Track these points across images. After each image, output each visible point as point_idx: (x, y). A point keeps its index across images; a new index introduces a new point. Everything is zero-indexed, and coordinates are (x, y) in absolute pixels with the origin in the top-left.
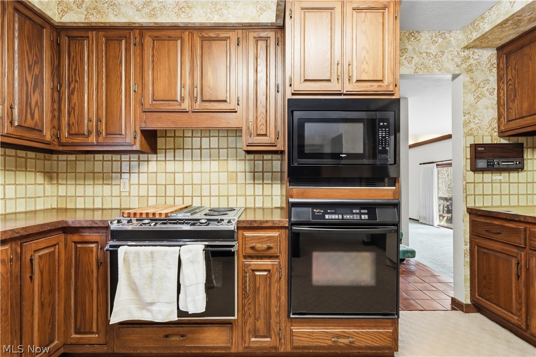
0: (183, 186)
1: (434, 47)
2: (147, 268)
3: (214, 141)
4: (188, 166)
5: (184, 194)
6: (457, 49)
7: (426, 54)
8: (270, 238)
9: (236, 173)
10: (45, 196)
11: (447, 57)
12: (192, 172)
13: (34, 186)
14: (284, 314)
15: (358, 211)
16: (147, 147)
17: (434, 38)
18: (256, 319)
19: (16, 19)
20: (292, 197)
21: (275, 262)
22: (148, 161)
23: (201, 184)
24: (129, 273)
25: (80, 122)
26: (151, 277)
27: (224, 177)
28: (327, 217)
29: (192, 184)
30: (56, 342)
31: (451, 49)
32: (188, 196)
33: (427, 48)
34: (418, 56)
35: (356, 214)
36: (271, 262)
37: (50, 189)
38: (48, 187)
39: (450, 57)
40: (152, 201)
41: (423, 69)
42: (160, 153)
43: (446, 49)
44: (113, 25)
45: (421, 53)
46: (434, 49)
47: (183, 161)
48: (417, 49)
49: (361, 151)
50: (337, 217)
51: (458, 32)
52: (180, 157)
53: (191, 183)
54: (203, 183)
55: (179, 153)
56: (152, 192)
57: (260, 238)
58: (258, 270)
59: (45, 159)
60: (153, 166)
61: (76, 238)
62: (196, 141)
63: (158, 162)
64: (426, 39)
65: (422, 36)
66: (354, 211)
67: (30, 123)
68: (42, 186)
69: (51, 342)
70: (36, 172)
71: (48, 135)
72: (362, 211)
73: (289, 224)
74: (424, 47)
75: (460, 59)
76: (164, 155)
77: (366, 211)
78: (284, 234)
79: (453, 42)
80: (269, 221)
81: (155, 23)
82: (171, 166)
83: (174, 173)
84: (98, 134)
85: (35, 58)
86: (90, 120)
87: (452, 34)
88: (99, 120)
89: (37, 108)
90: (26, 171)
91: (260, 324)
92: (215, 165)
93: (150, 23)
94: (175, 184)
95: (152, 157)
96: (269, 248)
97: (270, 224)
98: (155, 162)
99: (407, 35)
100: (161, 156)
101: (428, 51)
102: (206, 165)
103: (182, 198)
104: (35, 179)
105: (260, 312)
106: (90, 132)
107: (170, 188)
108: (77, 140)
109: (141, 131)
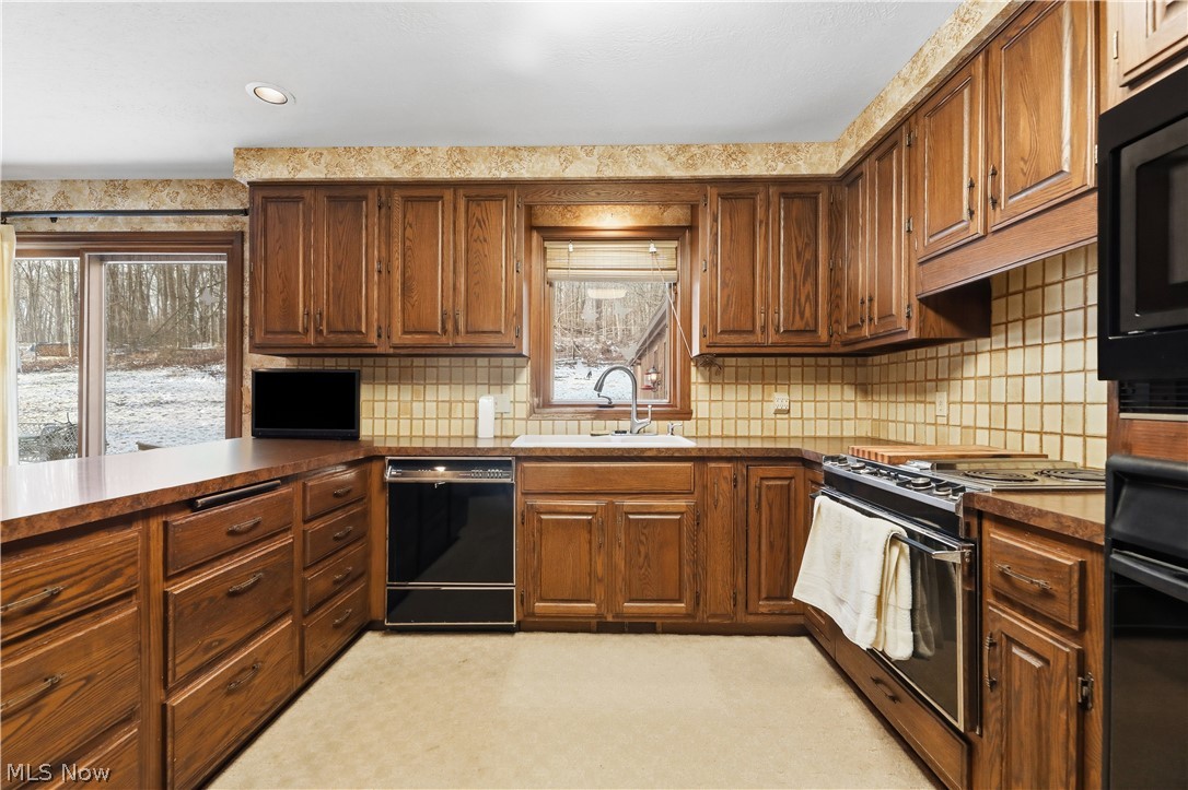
0: (1042, 408)
4: (1053, 357)
5: (1042, 428)
8: (1049, 567)
10: (856, 418)
12: (1062, 372)
13: (839, 404)
19: (782, 205)
22: (976, 353)
23: (1084, 404)
29: (1063, 403)
32: (1051, 433)
36: (1052, 638)
37: (864, 408)
38: (861, 405)
40: (983, 438)
42: (997, 334)
44: (884, 133)
47: (1043, 345)
52: (1035, 337)
53: (1059, 400)
54: (1088, 401)
55: (1033, 326)
57: (1022, 556)
58: (1021, 646)
59: (857, 365)
60: (983, 365)
63: (994, 355)
67: (799, 325)
68: (853, 404)
70: (842, 384)
71: (823, 334)
73: (1106, 540)
76: (1003, 336)
78: (1095, 566)
80: (1047, 513)
81: (928, 85)
82: (1016, 361)
83: (1023, 376)
84: (871, 319)
85: (806, 240)
86: (862, 302)
88: (871, 299)
89: (808, 305)
90: (829, 382)
93: (921, 91)
94: (1023, 403)
95: (984, 343)
96: (1046, 594)
98: (988, 354)
100: (997, 341)
103: (1038, 436)
104: (842, 394)
105: (1021, 764)
106: (863, 321)
107: (1015, 411)
108: (854, 335)
109: (920, 300)
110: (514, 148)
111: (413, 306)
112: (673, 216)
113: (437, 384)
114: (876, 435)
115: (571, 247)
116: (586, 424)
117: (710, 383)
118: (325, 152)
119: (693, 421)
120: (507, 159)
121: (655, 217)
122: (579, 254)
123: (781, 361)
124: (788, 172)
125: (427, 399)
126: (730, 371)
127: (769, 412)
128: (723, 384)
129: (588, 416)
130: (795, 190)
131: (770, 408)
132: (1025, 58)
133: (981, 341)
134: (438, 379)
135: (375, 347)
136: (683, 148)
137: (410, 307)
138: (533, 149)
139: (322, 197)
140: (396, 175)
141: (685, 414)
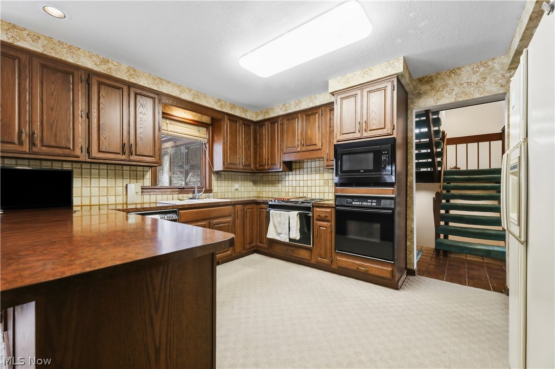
0: (303, 187)
1: (475, 76)
2: (279, 219)
3: (317, 163)
4: (305, 177)
6: (501, 72)
7: (466, 84)
8: (327, 212)
9: (328, 180)
10: (252, 191)
11: (490, 81)
12: (307, 180)
13: (249, 187)
14: (333, 250)
15: (371, 201)
16: (286, 169)
17: (475, 69)
18: (321, 249)
19: (244, 127)
20: (337, 193)
21: (329, 224)
22: (289, 175)
24: (273, 220)
25: (262, 160)
26: (280, 223)
27: (322, 182)
28: (353, 203)
30: (253, 244)
31: (494, 74)
32: (305, 192)
33: (468, 79)
34: (458, 87)
35: (370, 202)
36: (327, 223)
37: (254, 188)
38: (254, 187)
39: (493, 81)
40: (290, 194)
41: (463, 96)
42: (294, 171)
43: (488, 75)
45: (461, 84)
46: (475, 78)
47: (303, 174)
48: (457, 82)
49: (372, 168)
50: (359, 203)
51: (502, 57)
52: (302, 172)
53: (307, 186)
54: (312, 186)
55: (301, 170)
56: (290, 190)
57: (322, 211)
58: (321, 227)
59: (253, 176)
61: (259, 206)
62: (309, 163)
64: (467, 71)
65: (462, 71)
66: (369, 201)
67: (247, 163)
68: (252, 187)
69: (252, 243)
70: (250, 181)
71: (252, 167)
72: (373, 201)
73: (335, 206)
74: (465, 78)
75: (504, 80)
77: (375, 201)
78: (333, 210)
79: (497, 66)
80: (326, 203)
82: (298, 177)
83: (299, 181)
84: (268, 164)
86: (265, 159)
87: (496, 61)
88: (268, 159)
89: (249, 157)
90: (247, 181)
91: (322, 252)
92: (318, 176)
94: (299, 186)
95: (290, 173)
96: (326, 217)
97: (326, 205)
99: (448, 73)
101: (469, 81)
102: (314, 176)
104: (250, 184)
105: (322, 247)
106: (265, 164)
107: (298, 188)
108: (262, 168)
109: (283, 162)
110: (160, 79)
111: (105, 139)
112: (206, 119)
113: (99, 178)
114: (259, 196)
115: (168, 122)
116: (176, 196)
117: (217, 180)
118: (42, 38)
119: (212, 194)
120: (156, 82)
121: (200, 118)
122: (171, 125)
123: (236, 173)
124: (245, 117)
125: (92, 186)
126: (223, 176)
127: (233, 190)
128: (221, 180)
129: (177, 193)
130: (247, 123)
131: (234, 189)
132: (309, 119)
133: (290, 172)
134: (99, 176)
135: (78, 157)
136: (219, 101)
137: (103, 139)
138: (168, 82)
139: (36, 63)
140: (96, 69)
141: (210, 191)
